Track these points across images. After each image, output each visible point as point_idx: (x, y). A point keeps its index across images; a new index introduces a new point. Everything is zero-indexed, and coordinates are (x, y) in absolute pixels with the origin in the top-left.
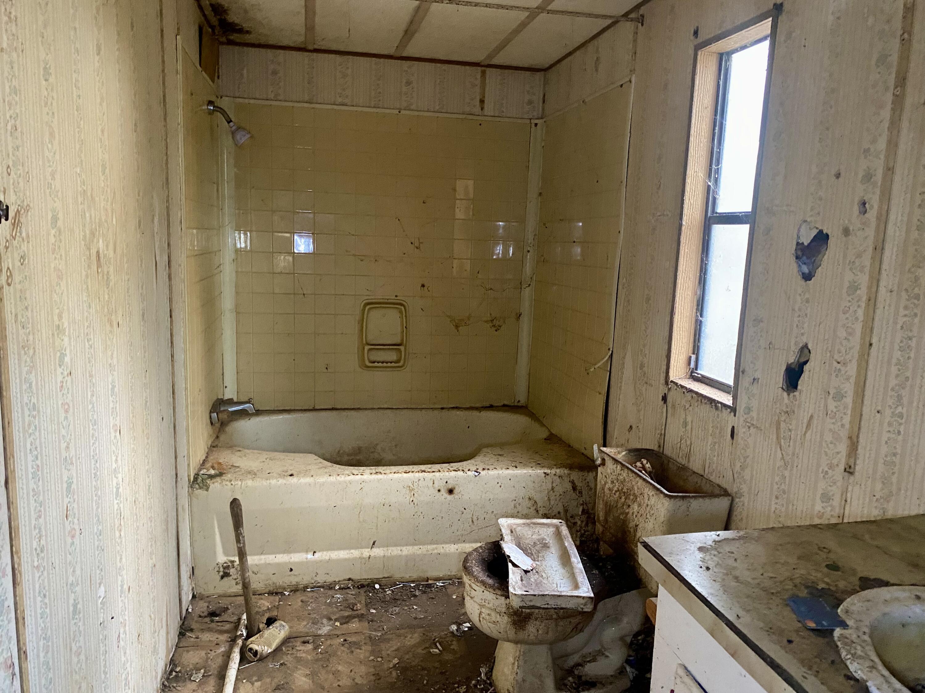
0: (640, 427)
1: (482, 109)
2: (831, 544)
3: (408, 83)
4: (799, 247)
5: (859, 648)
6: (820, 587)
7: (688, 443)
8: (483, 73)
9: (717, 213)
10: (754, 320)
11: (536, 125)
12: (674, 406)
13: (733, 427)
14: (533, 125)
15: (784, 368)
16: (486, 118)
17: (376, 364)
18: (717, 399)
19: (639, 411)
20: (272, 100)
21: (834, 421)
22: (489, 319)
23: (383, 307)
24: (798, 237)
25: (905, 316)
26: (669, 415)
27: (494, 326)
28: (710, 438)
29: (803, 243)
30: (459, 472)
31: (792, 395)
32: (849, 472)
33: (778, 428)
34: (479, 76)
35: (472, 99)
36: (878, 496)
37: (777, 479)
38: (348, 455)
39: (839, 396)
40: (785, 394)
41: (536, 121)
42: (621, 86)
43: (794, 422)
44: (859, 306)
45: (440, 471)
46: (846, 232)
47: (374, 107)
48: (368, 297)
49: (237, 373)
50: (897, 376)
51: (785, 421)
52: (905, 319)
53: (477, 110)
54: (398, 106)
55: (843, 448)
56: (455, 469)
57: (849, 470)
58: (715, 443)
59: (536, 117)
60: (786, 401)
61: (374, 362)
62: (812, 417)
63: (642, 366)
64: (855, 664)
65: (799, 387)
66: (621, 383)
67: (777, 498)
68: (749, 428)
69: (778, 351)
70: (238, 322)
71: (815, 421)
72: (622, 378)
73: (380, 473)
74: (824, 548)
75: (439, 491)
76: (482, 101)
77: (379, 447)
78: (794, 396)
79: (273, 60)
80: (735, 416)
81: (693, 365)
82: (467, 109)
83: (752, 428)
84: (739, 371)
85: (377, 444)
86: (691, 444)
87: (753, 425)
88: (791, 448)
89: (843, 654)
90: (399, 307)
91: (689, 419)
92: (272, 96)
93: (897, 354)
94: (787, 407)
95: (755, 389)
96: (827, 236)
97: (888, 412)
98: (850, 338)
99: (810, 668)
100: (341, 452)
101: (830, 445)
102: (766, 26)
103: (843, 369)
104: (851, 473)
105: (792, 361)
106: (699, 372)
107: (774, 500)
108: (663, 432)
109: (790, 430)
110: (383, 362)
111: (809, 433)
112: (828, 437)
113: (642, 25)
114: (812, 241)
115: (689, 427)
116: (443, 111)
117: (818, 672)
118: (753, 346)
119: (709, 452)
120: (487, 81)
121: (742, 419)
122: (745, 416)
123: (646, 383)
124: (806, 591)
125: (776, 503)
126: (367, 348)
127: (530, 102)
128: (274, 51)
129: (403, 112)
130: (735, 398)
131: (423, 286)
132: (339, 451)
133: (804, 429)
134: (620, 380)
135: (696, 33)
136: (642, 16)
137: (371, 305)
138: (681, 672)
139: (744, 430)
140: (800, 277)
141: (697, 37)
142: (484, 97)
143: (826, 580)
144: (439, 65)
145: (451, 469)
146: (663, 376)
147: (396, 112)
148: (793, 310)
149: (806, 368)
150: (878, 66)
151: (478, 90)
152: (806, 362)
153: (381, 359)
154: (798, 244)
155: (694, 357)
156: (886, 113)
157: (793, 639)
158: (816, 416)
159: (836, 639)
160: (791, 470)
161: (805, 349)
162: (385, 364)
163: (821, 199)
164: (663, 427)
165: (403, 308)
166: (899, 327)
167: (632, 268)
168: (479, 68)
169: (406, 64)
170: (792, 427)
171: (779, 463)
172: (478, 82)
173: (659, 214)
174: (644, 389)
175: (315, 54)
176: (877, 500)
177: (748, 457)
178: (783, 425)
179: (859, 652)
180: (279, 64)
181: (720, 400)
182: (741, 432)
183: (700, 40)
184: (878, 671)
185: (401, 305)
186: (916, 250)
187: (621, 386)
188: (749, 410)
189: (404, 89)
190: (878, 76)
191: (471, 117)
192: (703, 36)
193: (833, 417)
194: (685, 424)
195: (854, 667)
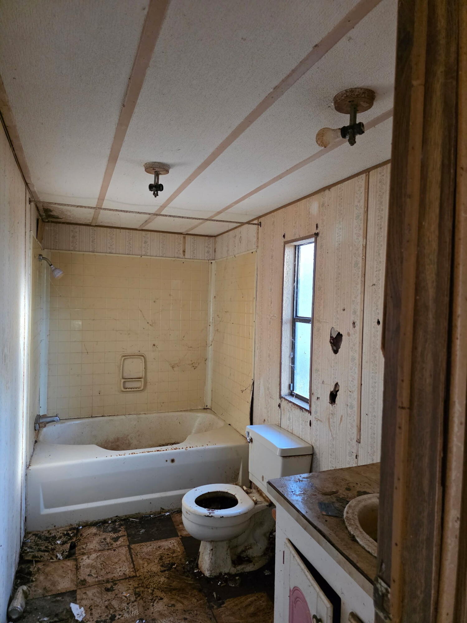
0: (269, 420)
1: (184, 255)
2: (347, 477)
3: (145, 242)
4: (332, 338)
5: (352, 521)
6: (341, 497)
7: (291, 428)
8: (184, 238)
9: (298, 317)
10: (316, 370)
11: (211, 263)
12: (284, 410)
13: (310, 421)
14: (210, 263)
15: (329, 393)
16: (187, 260)
17: (128, 390)
18: (302, 406)
19: (268, 412)
20: (72, 251)
21: (350, 418)
22: (191, 363)
23: (132, 358)
24: (331, 334)
25: (373, 373)
26: (282, 414)
27: (193, 366)
28: (301, 426)
29: (333, 337)
30: (177, 450)
31: (333, 406)
32: (358, 442)
33: (329, 422)
34: (182, 239)
35: (179, 251)
36: (370, 453)
37: (330, 446)
38: (112, 443)
39: (352, 407)
40: (330, 405)
41: (212, 261)
42: (252, 253)
43: (335, 419)
44: (356, 367)
45: (167, 450)
46: (349, 334)
47: (128, 254)
48: (123, 353)
49: (48, 399)
50: (372, 399)
51: (331, 418)
52: (373, 374)
53: (181, 256)
54: (140, 254)
55: (355, 430)
56: (175, 448)
57: (359, 441)
58: (303, 428)
59: (211, 259)
60: (331, 408)
61: (126, 389)
62: (342, 416)
63: (268, 389)
64: (350, 527)
65: (336, 402)
66: (259, 397)
67: (331, 455)
68: (317, 421)
69: (326, 385)
70: (49, 369)
71: (343, 419)
72: (259, 395)
73: (134, 453)
74: (344, 479)
75: (167, 461)
76: (184, 251)
77: (129, 437)
78: (335, 406)
79: (73, 231)
80: (311, 415)
81: (291, 389)
82: (176, 255)
83: (318, 421)
84: (311, 394)
85: (128, 435)
86: (293, 428)
87: (319, 419)
88: (335, 431)
89: (346, 523)
90: (141, 357)
91: (291, 417)
92: (72, 248)
93: (371, 389)
94: (332, 412)
95: (318, 402)
96: (341, 335)
97: (370, 415)
98: (354, 381)
99: (333, 530)
100: (107, 441)
101: (350, 429)
102: (313, 239)
103: (352, 394)
104: (360, 442)
105: (333, 390)
106: (294, 392)
107: (330, 456)
108: (280, 423)
109: (334, 422)
110: (131, 389)
111: (342, 423)
112: (349, 426)
113: (261, 227)
114: (337, 336)
115: (291, 421)
116: (164, 256)
117: (335, 532)
118: (316, 382)
119: (301, 433)
120: (186, 242)
121: (314, 417)
122: (315, 415)
123: (271, 398)
124: (335, 499)
125: (331, 458)
126: (123, 381)
127: (208, 252)
128: (73, 226)
129: (143, 257)
130: (310, 406)
131: (154, 345)
132: (106, 441)
133: (339, 422)
134: (258, 396)
135: (284, 236)
136: (260, 223)
137: (126, 357)
138: (287, 542)
139: (315, 422)
140: (332, 352)
141: (285, 238)
142: (185, 249)
143: (344, 493)
144: (161, 233)
145: (173, 448)
146: (278, 394)
147: (140, 256)
148: (331, 366)
149: (338, 393)
150: (355, 267)
151: (181, 246)
152: (338, 391)
153: (131, 387)
154: (331, 337)
155: (292, 385)
156: (359, 286)
157: (327, 520)
158: (343, 416)
159: (344, 518)
160: (336, 441)
161: (337, 385)
162: (133, 389)
163: (338, 319)
164: (280, 420)
165: (143, 357)
166: (371, 377)
167: (261, 340)
168: (182, 235)
169: (144, 233)
170: (335, 421)
171: (331, 438)
172: (182, 242)
173: (272, 315)
174: (270, 401)
175: (96, 228)
176: (370, 455)
177: (317, 435)
178: (331, 420)
179: (352, 523)
180: (76, 232)
181: (304, 407)
182: (313, 423)
183: (286, 240)
184: (358, 529)
185: (143, 356)
186: (374, 345)
187: (259, 399)
188: (316, 412)
189: (144, 245)
190: (355, 271)
191: (179, 259)
192: (288, 238)
193: (350, 417)
194: (289, 419)
195: (350, 528)
